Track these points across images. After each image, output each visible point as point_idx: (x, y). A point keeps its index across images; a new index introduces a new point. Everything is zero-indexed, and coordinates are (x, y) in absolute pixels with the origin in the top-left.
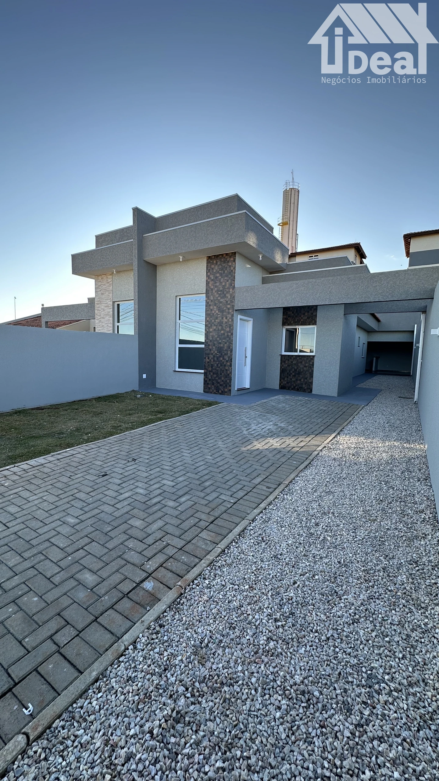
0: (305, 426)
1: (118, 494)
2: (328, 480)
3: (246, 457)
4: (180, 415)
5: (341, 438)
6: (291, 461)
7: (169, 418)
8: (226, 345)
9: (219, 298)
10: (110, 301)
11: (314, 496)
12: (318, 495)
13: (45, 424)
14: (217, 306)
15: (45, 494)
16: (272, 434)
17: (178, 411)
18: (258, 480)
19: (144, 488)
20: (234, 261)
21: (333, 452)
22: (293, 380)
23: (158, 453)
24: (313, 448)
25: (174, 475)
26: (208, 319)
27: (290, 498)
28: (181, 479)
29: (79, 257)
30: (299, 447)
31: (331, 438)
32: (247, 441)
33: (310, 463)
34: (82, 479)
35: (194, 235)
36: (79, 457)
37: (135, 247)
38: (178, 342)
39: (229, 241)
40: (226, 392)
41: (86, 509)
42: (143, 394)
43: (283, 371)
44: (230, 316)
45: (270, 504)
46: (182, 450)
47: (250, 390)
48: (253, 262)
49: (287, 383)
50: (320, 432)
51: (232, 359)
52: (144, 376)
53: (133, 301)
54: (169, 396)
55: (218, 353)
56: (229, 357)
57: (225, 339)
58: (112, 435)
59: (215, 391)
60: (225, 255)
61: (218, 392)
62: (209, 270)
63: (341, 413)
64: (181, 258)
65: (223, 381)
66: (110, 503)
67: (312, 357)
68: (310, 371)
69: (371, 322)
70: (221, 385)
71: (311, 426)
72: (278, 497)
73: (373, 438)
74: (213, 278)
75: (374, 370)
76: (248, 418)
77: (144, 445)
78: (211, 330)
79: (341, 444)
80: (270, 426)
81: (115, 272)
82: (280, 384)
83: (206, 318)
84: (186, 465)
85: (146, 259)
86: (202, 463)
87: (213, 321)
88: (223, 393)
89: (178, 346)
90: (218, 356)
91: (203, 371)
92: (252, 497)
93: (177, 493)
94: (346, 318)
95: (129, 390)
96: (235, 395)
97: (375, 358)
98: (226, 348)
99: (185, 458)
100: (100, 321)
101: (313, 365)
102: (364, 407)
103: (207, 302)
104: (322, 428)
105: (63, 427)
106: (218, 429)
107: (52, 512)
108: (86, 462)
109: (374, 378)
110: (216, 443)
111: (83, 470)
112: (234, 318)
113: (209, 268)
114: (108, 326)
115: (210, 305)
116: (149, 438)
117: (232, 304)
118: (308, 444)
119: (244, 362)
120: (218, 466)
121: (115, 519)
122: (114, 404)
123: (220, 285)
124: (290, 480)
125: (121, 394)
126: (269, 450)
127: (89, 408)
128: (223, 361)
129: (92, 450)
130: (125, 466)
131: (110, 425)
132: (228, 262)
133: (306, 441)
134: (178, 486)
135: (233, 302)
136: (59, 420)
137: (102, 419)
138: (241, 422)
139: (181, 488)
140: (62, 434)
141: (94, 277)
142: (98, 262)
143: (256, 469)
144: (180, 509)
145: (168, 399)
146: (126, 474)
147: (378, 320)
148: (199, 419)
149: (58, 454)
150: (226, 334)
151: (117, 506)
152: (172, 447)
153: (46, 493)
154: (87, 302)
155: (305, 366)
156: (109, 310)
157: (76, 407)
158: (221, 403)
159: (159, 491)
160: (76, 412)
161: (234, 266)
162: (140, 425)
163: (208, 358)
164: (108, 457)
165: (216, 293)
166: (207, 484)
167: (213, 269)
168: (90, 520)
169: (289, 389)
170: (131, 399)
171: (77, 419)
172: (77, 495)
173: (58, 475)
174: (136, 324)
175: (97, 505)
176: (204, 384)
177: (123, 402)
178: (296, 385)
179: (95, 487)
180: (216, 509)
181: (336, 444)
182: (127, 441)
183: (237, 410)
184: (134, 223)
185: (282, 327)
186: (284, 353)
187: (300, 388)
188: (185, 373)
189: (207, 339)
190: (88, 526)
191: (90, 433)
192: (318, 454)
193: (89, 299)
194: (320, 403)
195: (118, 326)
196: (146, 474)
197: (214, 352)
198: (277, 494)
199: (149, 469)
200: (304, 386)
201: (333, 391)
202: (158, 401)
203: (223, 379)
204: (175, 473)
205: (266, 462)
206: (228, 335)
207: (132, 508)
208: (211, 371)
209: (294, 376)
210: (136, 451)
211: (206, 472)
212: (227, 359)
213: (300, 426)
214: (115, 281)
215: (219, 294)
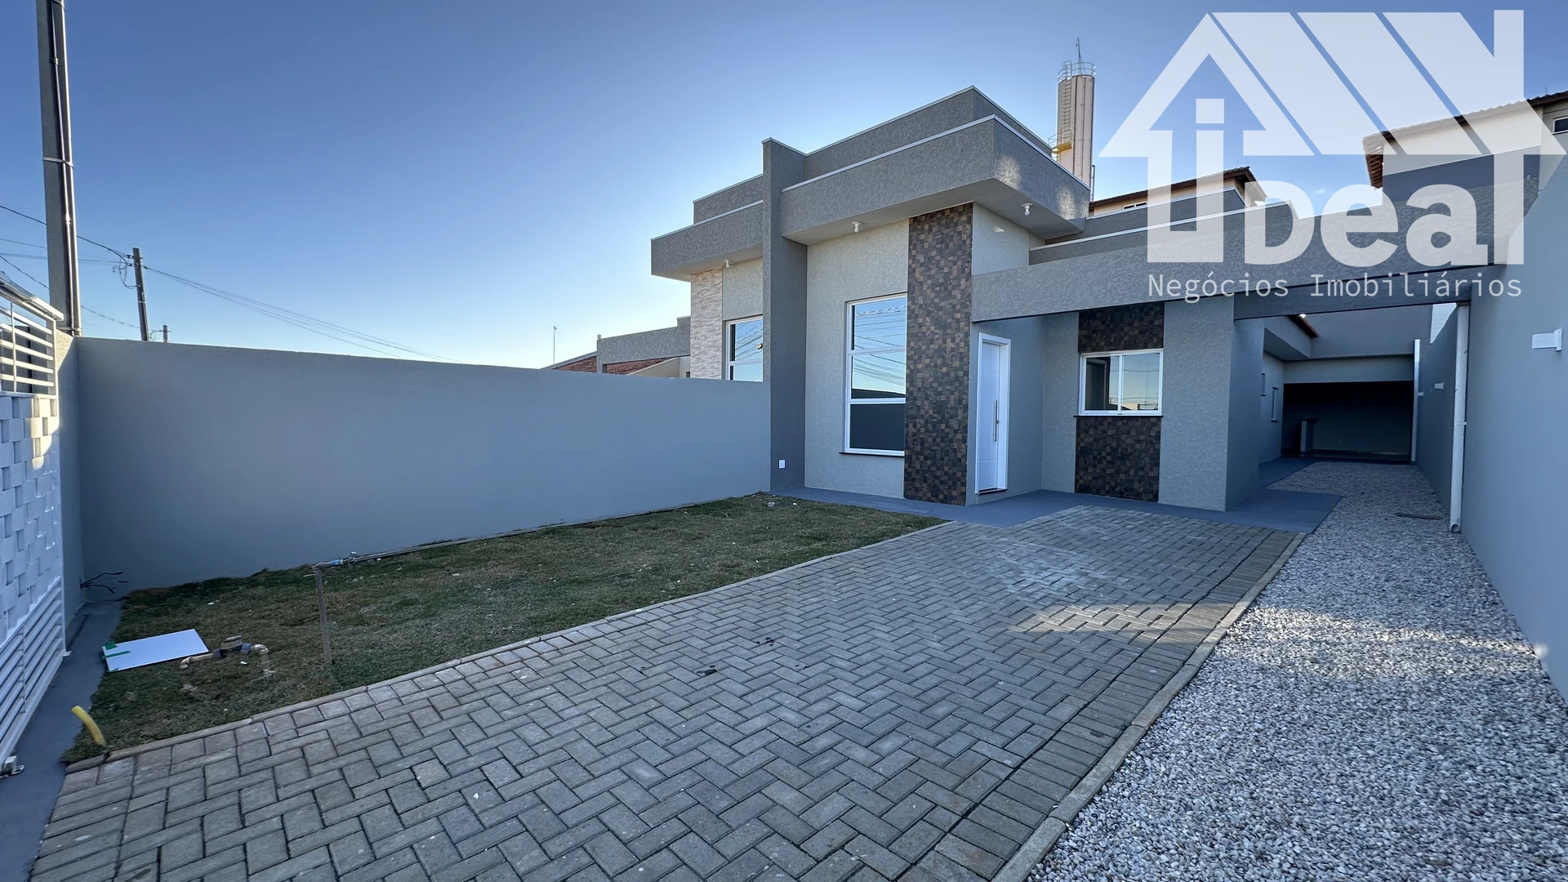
0: (1159, 579)
1: (740, 718)
2: (1261, 727)
3: (1023, 648)
4: (858, 546)
5: (1266, 615)
6: (1143, 667)
7: (836, 552)
8: (952, 397)
9: (937, 300)
10: (719, 320)
11: (1232, 770)
12: (1242, 768)
13: (597, 555)
14: (933, 317)
15: (594, 706)
16: (1080, 598)
17: (854, 538)
18: (1065, 711)
19: (796, 708)
20: (970, 221)
21: (1253, 649)
22: (1108, 472)
23: (821, 628)
24: (1194, 637)
25: (860, 684)
26: (912, 344)
27: (1163, 769)
28: (876, 693)
29: (665, 243)
30: (1154, 631)
31: (1236, 613)
32: (1020, 611)
33: (1195, 676)
34: (666, 677)
35: (884, 178)
36: (659, 627)
37: (767, 214)
38: (849, 393)
39: (958, 182)
40: (953, 498)
41: (674, 748)
42: (778, 500)
43: (1082, 453)
44: (962, 336)
45: (1111, 779)
46: (870, 624)
47: (1007, 495)
48: (1012, 221)
49: (1094, 478)
50: (1203, 598)
51: (966, 426)
52: (782, 464)
53: (761, 318)
54: (832, 505)
55: (935, 415)
56: (960, 423)
57: (951, 384)
58: (722, 584)
59: (929, 495)
60: (947, 213)
61: (937, 496)
62: (915, 245)
63: (1246, 551)
64: (857, 225)
65: (946, 473)
66: (724, 740)
67: (1154, 420)
68: (1151, 451)
69: (1294, 339)
70: (942, 483)
71: (1175, 580)
72: (1128, 761)
73: (1359, 618)
74: (922, 260)
75: (1303, 448)
76: (1012, 556)
77: (788, 609)
78: (920, 366)
79: (1269, 630)
80: (1068, 576)
81: (727, 266)
82: (1077, 482)
83: (908, 343)
84: (883, 660)
85: (787, 234)
86: (921, 658)
87: (924, 347)
88: (947, 500)
89: (850, 401)
90: (935, 420)
91: (902, 453)
92: (1058, 754)
93: (872, 727)
94: (1238, 329)
95: (751, 491)
96: (975, 505)
97: (1304, 424)
98: (952, 403)
99: (879, 643)
100: (699, 358)
101: (1158, 437)
102: (1305, 537)
103: (911, 312)
104: (1207, 586)
105: (630, 563)
106: (946, 578)
107: (607, 749)
108: (673, 639)
109: (1311, 468)
110: (946, 612)
111: (667, 658)
112: (971, 339)
113: (914, 242)
114: (712, 367)
115: (917, 316)
116: (799, 593)
117: (966, 310)
118: (1177, 626)
119: (992, 432)
120: (961, 668)
121: (735, 781)
122: (724, 519)
123: (938, 273)
124: (1152, 717)
125: (736, 499)
126: (1077, 634)
127: (676, 526)
128: (947, 430)
129: (685, 614)
130: (751, 655)
131: (718, 563)
132: (956, 225)
133: (1172, 619)
134: (873, 711)
135: (967, 306)
136: (621, 549)
137: (701, 549)
138: (997, 564)
139: (878, 718)
140: (628, 578)
141: (690, 276)
142: (697, 248)
143: (1055, 683)
144: (881, 770)
145: (830, 512)
146: (755, 672)
147: (1310, 333)
148: (900, 555)
149: (620, 619)
150: (952, 375)
151: (739, 747)
152: (849, 616)
153: (595, 704)
154: (675, 324)
155: (1139, 441)
156: (716, 337)
157: (654, 526)
158: (944, 521)
159: (828, 721)
160: (652, 535)
161: (968, 232)
162: (778, 563)
163: (914, 426)
164: (717, 631)
165: (929, 292)
166: (940, 710)
167: (922, 242)
168: (682, 776)
169: (1098, 492)
170: (757, 510)
171: (655, 548)
172: (656, 714)
173: (620, 665)
174: (766, 362)
175: (697, 743)
176: (906, 479)
177: (741, 515)
178: (1116, 483)
179: (692, 698)
180: (970, 779)
181: (1256, 629)
182: (753, 597)
183: (984, 537)
184: (765, 168)
185: (1078, 355)
186: (1084, 413)
187: (1126, 490)
188: (864, 458)
189: (912, 385)
190: (679, 792)
191: (679, 577)
192: (1212, 652)
193: (679, 320)
194: (1184, 525)
195: (732, 367)
196: (797, 677)
197: (927, 413)
198: (1123, 753)
199: (804, 665)
200: (1136, 485)
201: (1215, 497)
202: (811, 515)
203: (946, 469)
204: (862, 678)
205: (1076, 666)
206: (957, 377)
207: (773, 755)
208: (921, 453)
209: (1111, 463)
210: (772, 621)
211: (932, 680)
212: (956, 427)
213: (1145, 579)
214: (728, 281)
215: (936, 292)
